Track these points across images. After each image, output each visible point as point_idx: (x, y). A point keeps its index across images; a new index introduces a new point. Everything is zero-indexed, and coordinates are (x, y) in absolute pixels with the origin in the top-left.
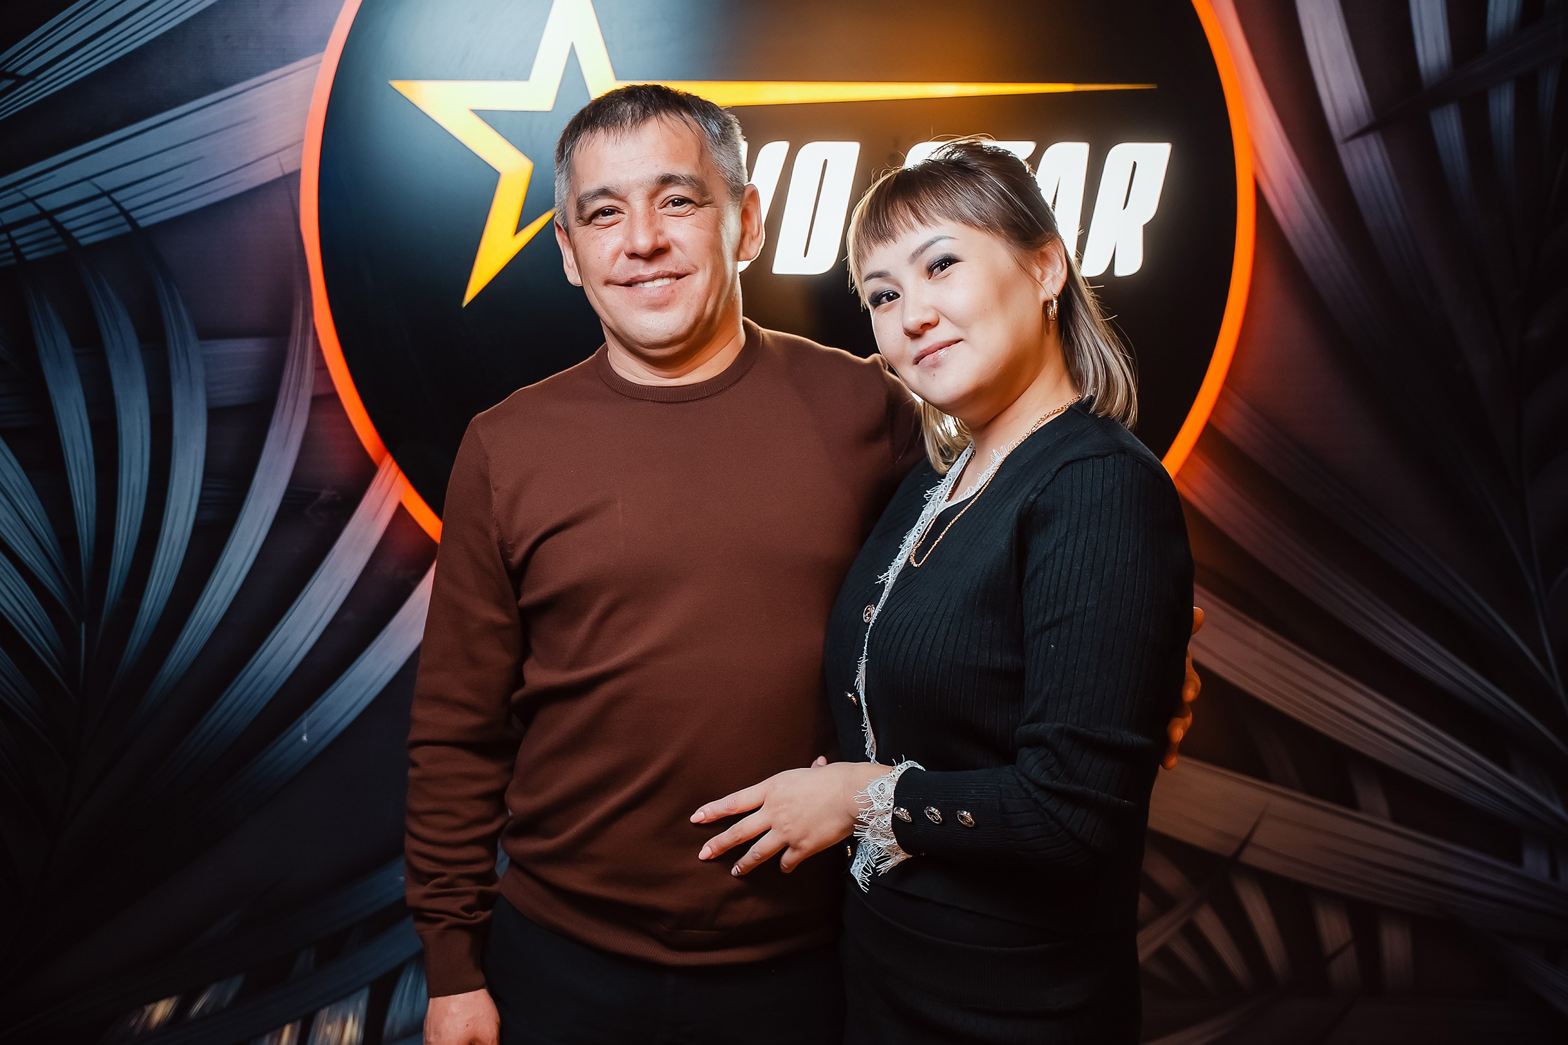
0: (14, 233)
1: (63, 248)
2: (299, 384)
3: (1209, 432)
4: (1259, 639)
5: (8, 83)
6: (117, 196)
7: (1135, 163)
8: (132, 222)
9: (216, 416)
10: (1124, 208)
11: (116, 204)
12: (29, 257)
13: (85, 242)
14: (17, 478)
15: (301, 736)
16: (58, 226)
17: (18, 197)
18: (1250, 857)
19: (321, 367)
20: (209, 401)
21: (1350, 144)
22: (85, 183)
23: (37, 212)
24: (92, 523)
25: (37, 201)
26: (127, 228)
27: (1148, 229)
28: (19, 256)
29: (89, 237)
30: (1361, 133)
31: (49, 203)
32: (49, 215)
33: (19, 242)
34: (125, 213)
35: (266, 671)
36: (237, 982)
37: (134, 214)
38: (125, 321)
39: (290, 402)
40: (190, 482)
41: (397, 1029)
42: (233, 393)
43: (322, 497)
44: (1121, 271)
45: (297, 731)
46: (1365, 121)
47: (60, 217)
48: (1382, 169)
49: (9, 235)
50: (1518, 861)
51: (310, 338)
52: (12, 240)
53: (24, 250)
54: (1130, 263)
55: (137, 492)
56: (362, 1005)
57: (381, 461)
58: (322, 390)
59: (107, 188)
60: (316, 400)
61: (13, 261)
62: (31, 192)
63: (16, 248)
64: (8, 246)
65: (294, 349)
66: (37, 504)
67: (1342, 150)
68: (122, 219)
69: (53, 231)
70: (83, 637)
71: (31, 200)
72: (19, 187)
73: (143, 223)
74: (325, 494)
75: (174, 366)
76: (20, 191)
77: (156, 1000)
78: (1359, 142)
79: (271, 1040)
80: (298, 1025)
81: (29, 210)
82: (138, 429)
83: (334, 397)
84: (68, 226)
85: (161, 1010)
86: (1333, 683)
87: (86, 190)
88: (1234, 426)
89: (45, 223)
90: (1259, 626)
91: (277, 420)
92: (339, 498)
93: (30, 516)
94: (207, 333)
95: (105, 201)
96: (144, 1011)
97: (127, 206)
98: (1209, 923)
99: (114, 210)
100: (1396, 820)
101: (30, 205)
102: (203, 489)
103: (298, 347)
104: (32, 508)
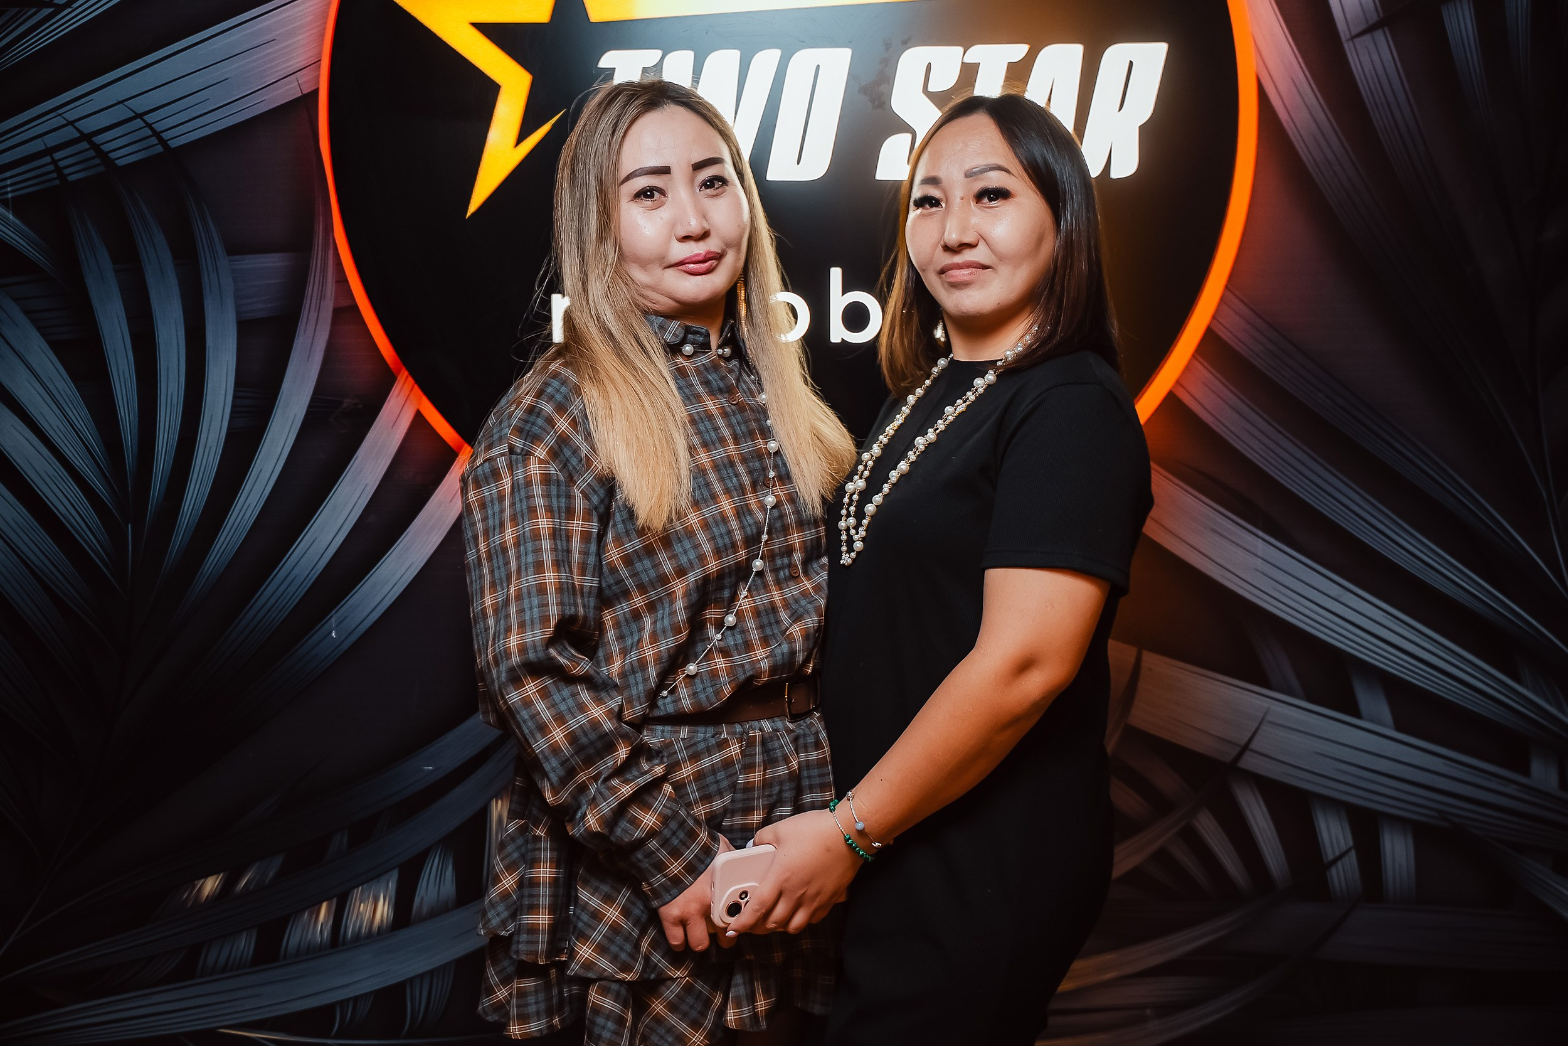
0: (58, 155)
1: (102, 169)
2: (322, 297)
3: (1210, 335)
4: (1260, 546)
5: (47, 11)
6: (149, 118)
7: (1131, 63)
8: (163, 142)
9: (245, 327)
10: (1120, 110)
11: (149, 125)
12: (71, 178)
13: (120, 162)
14: (67, 389)
15: (331, 632)
16: (96, 147)
17: (59, 121)
18: (1249, 762)
19: (342, 280)
20: (238, 313)
21: (1356, 40)
22: (121, 105)
23: (78, 135)
24: (135, 431)
25: (76, 124)
26: (159, 149)
27: (1145, 131)
28: (62, 177)
29: (124, 157)
30: (1369, 30)
31: (88, 126)
32: (86, 137)
33: (62, 164)
34: (157, 134)
35: (296, 571)
36: (278, 861)
37: (165, 136)
38: (160, 238)
39: (313, 315)
40: (223, 392)
41: (424, 910)
42: (260, 307)
43: (345, 405)
44: (1116, 173)
45: (326, 627)
46: (1374, 18)
47: (98, 139)
48: (1390, 66)
49: (52, 158)
50: (1526, 771)
51: (331, 253)
52: (54, 162)
53: (66, 171)
54: (1126, 166)
55: (175, 402)
56: (392, 886)
57: (399, 372)
58: (344, 303)
59: (139, 111)
60: (337, 312)
61: (57, 182)
62: (71, 116)
63: (59, 170)
64: (52, 167)
65: (316, 262)
66: (85, 412)
67: (1348, 47)
68: (154, 140)
69: (92, 153)
70: (130, 538)
71: (71, 123)
72: (60, 111)
73: (174, 144)
74: (347, 402)
75: (205, 280)
76: (60, 115)
77: (206, 876)
78: (1367, 38)
79: (310, 916)
80: (335, 901)
81: (70, 133)
82: (175, 342)
83: (355, 308)
84: (106, 148)
85: (210, 885)
86: (1335, 590)
87: (121, 113)
88: (1234, 332)
89: (84, 145)
90: (1260, 533)
91: (302, 331)
92: (360, 406)
93: (79, 424)
94: (235, 249)
95: (138, 123)
96: (194, 887)
97: (158, 127)
98: (1208, 827)
99: (147, 132)
100: (1399, 728)
101: (70, 128)
102: (235, 397)
103: (319, 261)
104: (80, 415)
